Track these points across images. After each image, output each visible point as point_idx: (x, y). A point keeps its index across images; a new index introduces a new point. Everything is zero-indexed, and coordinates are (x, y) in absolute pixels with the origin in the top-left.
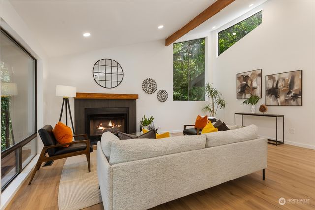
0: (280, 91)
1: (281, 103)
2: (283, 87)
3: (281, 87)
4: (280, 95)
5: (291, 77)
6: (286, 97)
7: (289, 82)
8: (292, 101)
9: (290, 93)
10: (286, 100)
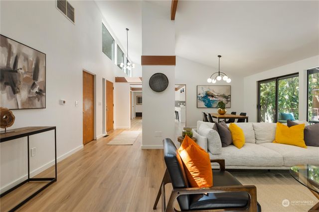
0: (21, 79)
1: (23, 104)
2: (26, 73)
3: (23, 71)
4: (21, 86)
5: (35, 60)
6: (29, 92)
7: (33, 66)
8: (36, 101)
9: (34, 85)
10: (29, 98)
